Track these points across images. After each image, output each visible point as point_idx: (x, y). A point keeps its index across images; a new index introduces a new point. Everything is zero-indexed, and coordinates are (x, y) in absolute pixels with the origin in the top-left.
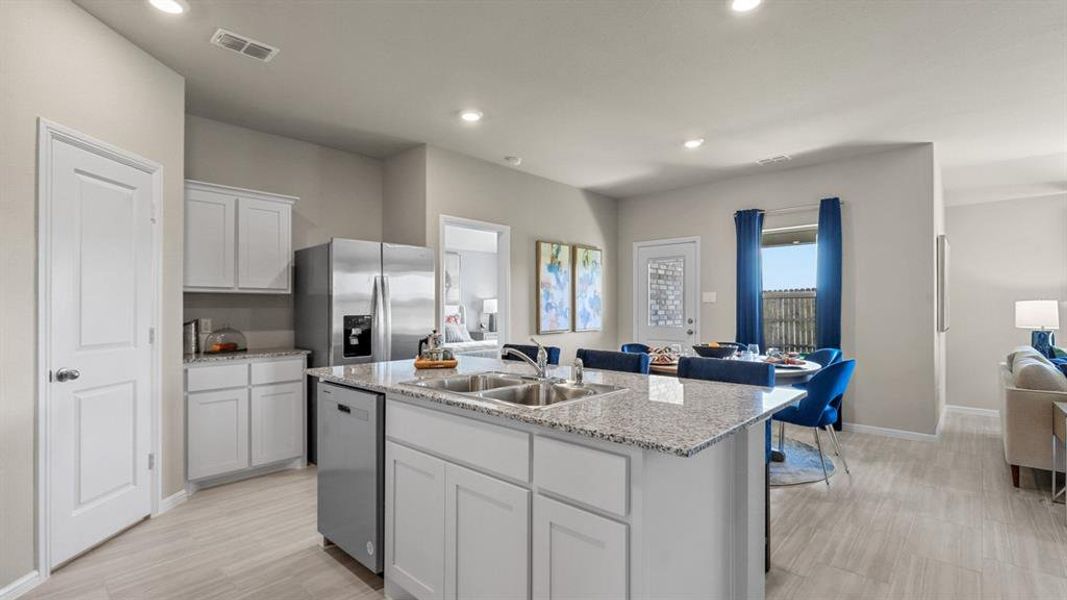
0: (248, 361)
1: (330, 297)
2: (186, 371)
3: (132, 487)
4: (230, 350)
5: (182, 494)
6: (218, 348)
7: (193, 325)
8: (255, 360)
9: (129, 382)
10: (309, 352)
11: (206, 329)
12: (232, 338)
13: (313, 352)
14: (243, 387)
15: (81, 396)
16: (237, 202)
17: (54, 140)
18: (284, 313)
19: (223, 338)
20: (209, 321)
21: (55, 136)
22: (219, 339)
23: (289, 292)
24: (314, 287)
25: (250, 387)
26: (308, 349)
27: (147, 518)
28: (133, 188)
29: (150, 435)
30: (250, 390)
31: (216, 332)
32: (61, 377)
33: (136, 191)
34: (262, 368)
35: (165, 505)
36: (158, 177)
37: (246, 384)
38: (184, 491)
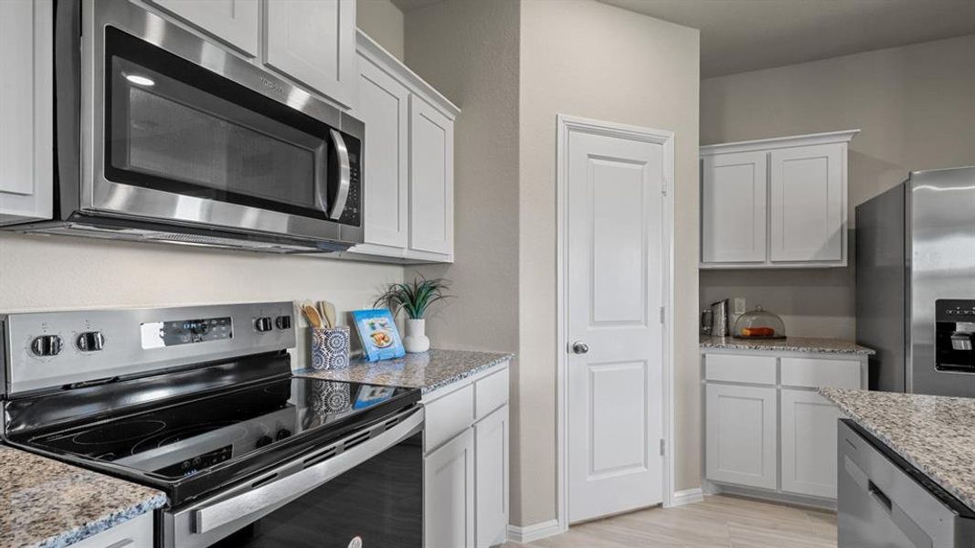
0: (778, 354)
1: (907, 271)
2: (704, 356)
3: (643, 469)
4: (764, 336)
5: (697, 493)
6: (748, 333)
7: (723, 304)
8: (788, 354)
9: (640, 361)
10: (873, 352)
11: (740, 311)
12: (768, 323)
13: (879, 352)
14: (770, 386)
15: (595, 369)
16: (769, 158)
17: (571, 132)
18: (840, 294)
19: (754, 322)
20: (743, 302)
21: (571, 128)
22: (750, 322)
23: (845, 264)
24: (883, 257)
25: (779, 387)
26: (872, 348)
27: (660, 505)
28: (643, 163)
29: (662, 419)
30: (779, 392)
31: (748, 314)
32: (576, 349)
33: (647, 165)
34: (796, 365)
35: (676, 499)
36: (669, 146)
37: (773, 382)
38: (700, 490)
